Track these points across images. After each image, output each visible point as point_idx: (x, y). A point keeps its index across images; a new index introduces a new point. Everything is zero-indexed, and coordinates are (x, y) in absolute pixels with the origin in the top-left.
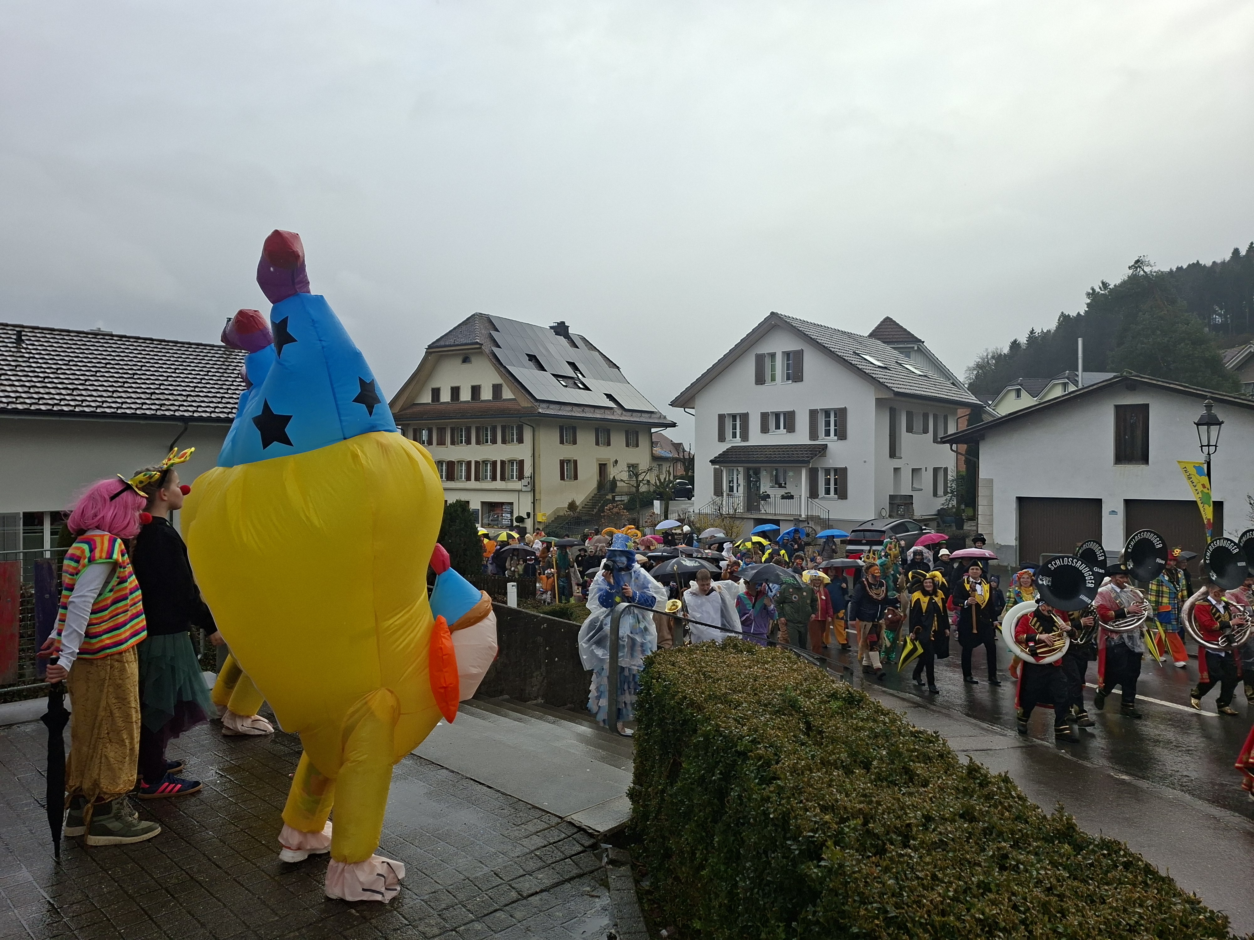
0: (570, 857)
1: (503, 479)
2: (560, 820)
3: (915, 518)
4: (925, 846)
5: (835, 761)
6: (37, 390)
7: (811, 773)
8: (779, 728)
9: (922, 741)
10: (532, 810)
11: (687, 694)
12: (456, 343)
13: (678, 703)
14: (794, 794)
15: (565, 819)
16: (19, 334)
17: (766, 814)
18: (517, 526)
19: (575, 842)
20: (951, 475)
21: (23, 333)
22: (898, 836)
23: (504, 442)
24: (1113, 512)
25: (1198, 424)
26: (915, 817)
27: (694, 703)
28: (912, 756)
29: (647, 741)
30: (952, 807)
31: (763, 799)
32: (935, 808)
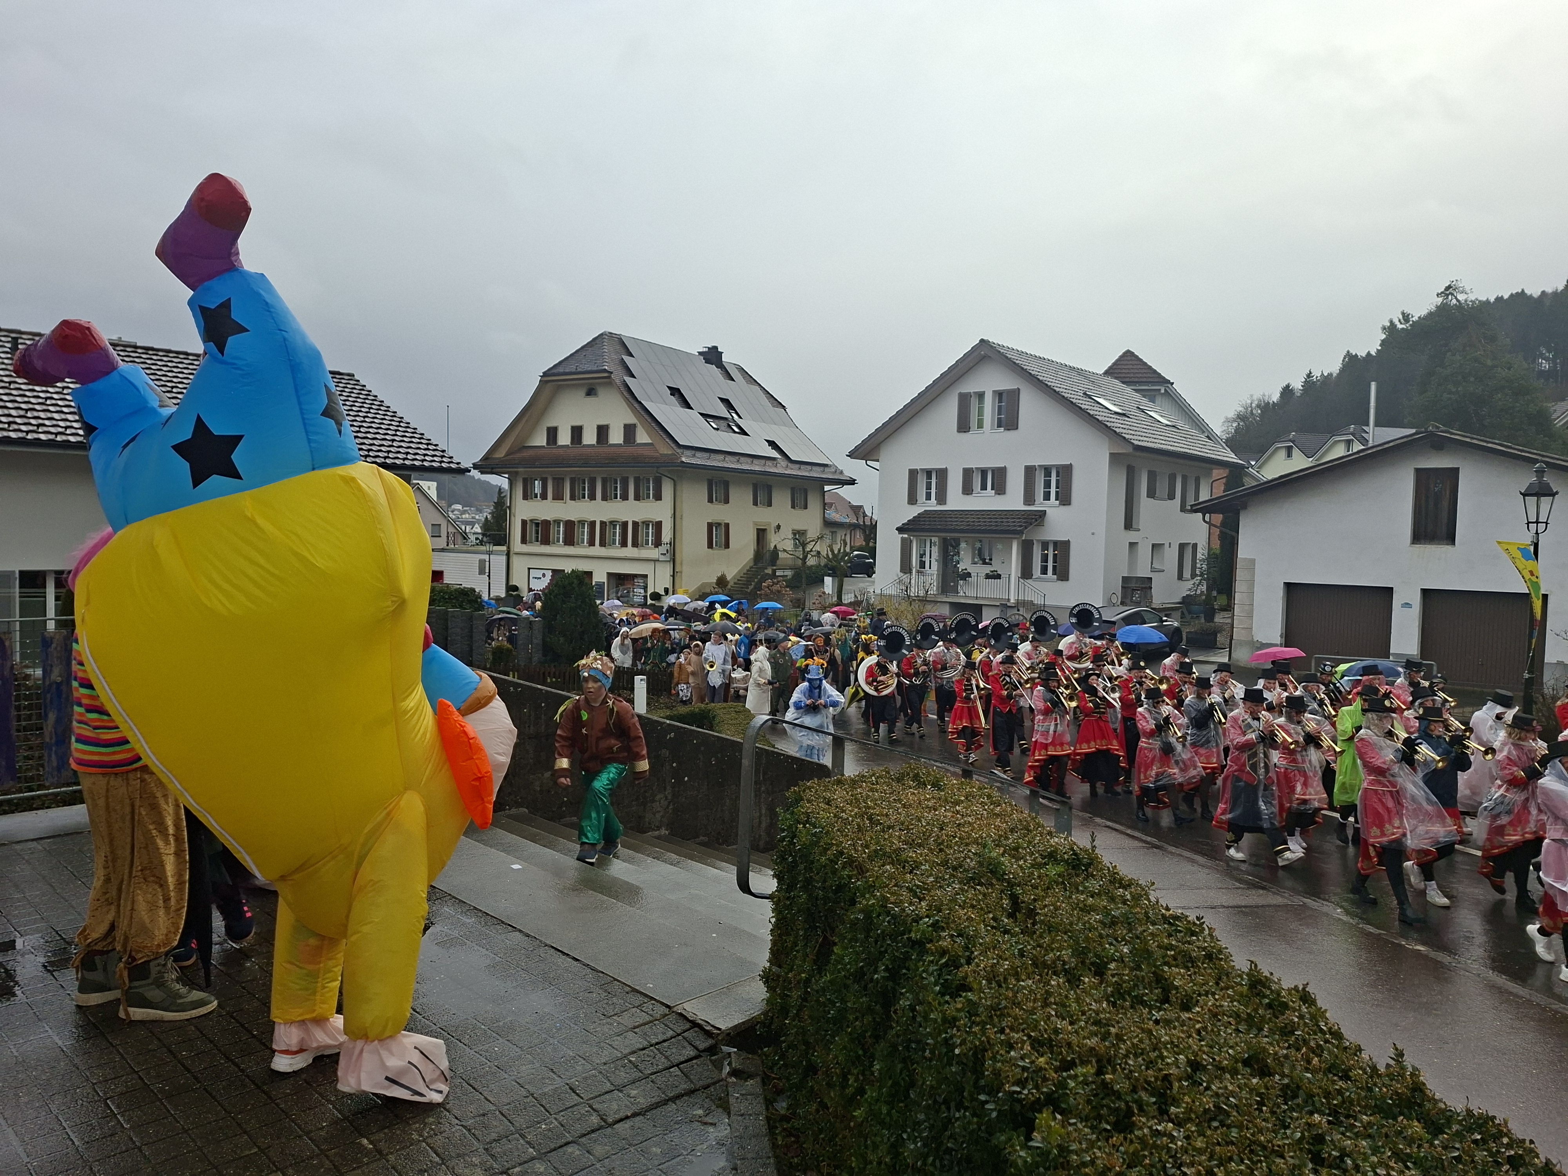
0: (677, 1065)
1: (635, 544)
2: (667, 1011)
3: (1154, 607)
4: (1193, 1116)
5: (1054, 962)
6: (36, 414)
7: (1018, 980)
8: (973, 906)
9: (1180, 931)
10: (630, 995)
11: (845, 848)
12: (579, 370)
13: (831, 861)
14: (991, 1017)
15: (675, 1009)
16: (15, 340)
17: (948, 1044)
18: (651, 605)
19: (686, 1044)
20: (1201, 553)
21: (20, 341)
22: (1152, 1095)
23: (637, 498)
24: (1407, 605)
25: (1524, 495)
26: (1176, 1063)
27: (853, 862)
28: (1166, 955)
29: (789, 908)
30: (1231, 1047)
31: (945, 1020)
32: (1205, 1049)
